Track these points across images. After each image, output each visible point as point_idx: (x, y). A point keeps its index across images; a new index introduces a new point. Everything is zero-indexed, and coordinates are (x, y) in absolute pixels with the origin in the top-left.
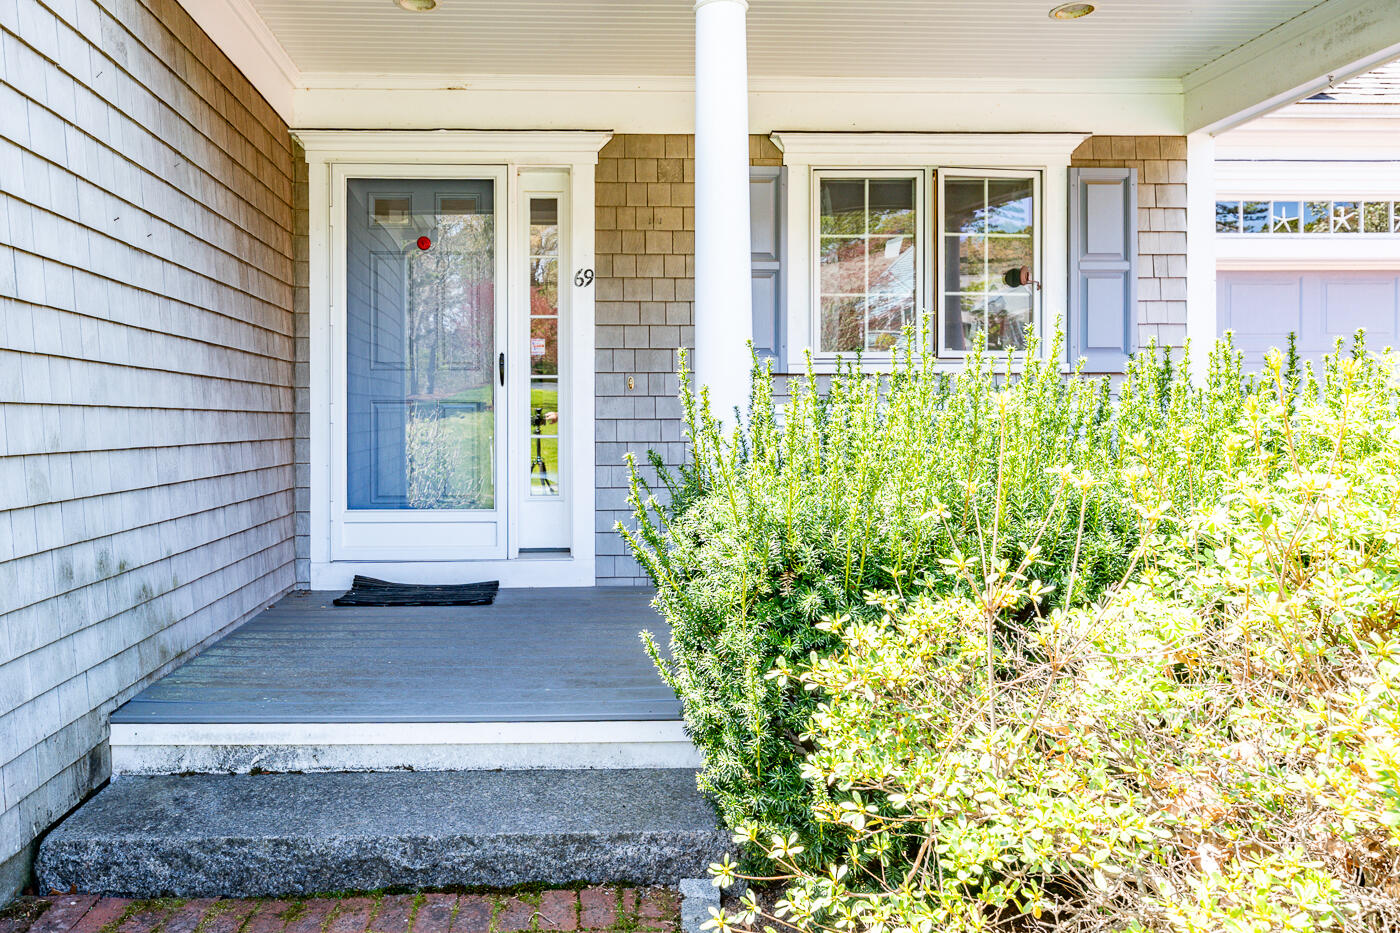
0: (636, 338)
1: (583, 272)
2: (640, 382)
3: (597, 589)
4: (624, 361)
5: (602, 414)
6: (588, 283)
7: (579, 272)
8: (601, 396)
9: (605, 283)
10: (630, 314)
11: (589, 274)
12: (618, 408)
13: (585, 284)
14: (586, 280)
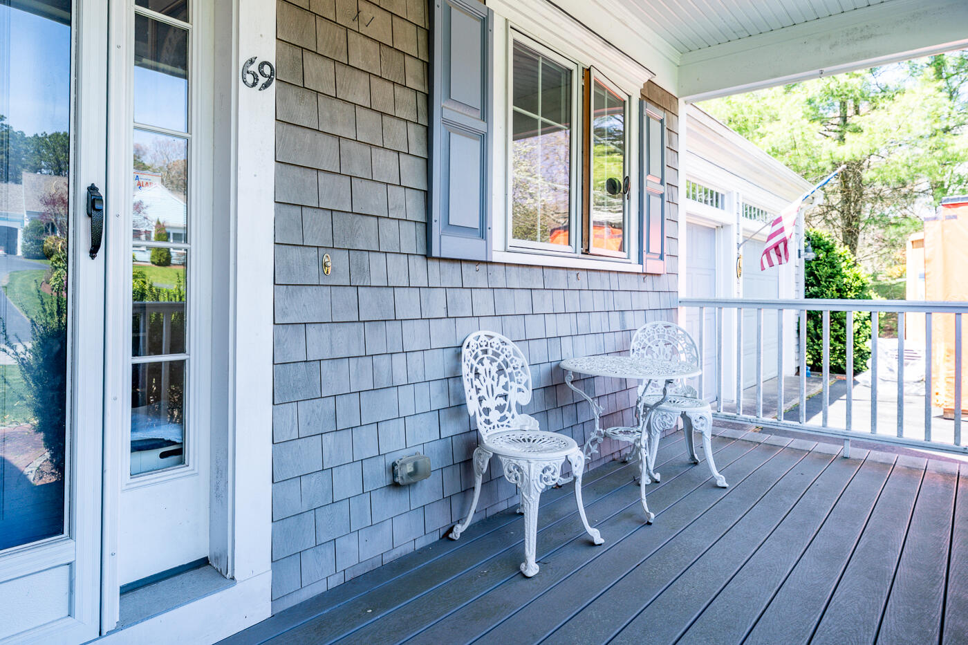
0: (334, 193)
1: (257, 63)
2: (338, 262)
3: (276, 618)
4: (317, 228)
5: (285, 314)
6: (266, 86)
7: (252, 62)
8: (283, 284)
9: (291, 93)
10: (326, 154)
11: (267, 70)
12: (310, 305)
13: (259, 85)
14: (262, 80)
